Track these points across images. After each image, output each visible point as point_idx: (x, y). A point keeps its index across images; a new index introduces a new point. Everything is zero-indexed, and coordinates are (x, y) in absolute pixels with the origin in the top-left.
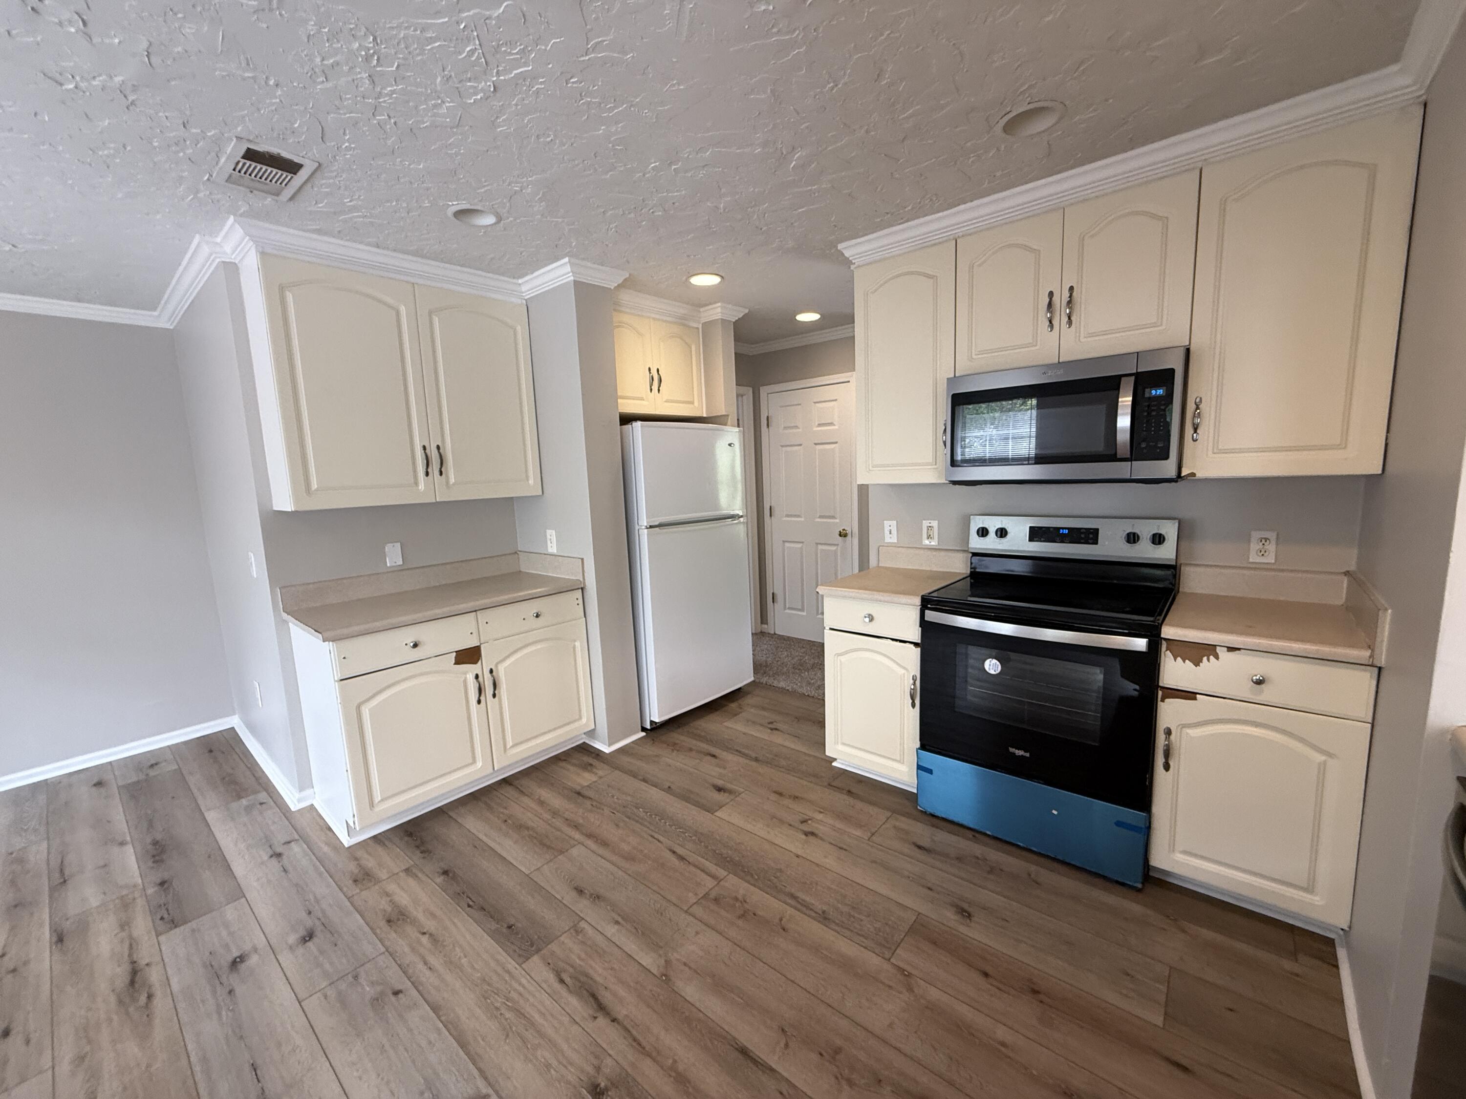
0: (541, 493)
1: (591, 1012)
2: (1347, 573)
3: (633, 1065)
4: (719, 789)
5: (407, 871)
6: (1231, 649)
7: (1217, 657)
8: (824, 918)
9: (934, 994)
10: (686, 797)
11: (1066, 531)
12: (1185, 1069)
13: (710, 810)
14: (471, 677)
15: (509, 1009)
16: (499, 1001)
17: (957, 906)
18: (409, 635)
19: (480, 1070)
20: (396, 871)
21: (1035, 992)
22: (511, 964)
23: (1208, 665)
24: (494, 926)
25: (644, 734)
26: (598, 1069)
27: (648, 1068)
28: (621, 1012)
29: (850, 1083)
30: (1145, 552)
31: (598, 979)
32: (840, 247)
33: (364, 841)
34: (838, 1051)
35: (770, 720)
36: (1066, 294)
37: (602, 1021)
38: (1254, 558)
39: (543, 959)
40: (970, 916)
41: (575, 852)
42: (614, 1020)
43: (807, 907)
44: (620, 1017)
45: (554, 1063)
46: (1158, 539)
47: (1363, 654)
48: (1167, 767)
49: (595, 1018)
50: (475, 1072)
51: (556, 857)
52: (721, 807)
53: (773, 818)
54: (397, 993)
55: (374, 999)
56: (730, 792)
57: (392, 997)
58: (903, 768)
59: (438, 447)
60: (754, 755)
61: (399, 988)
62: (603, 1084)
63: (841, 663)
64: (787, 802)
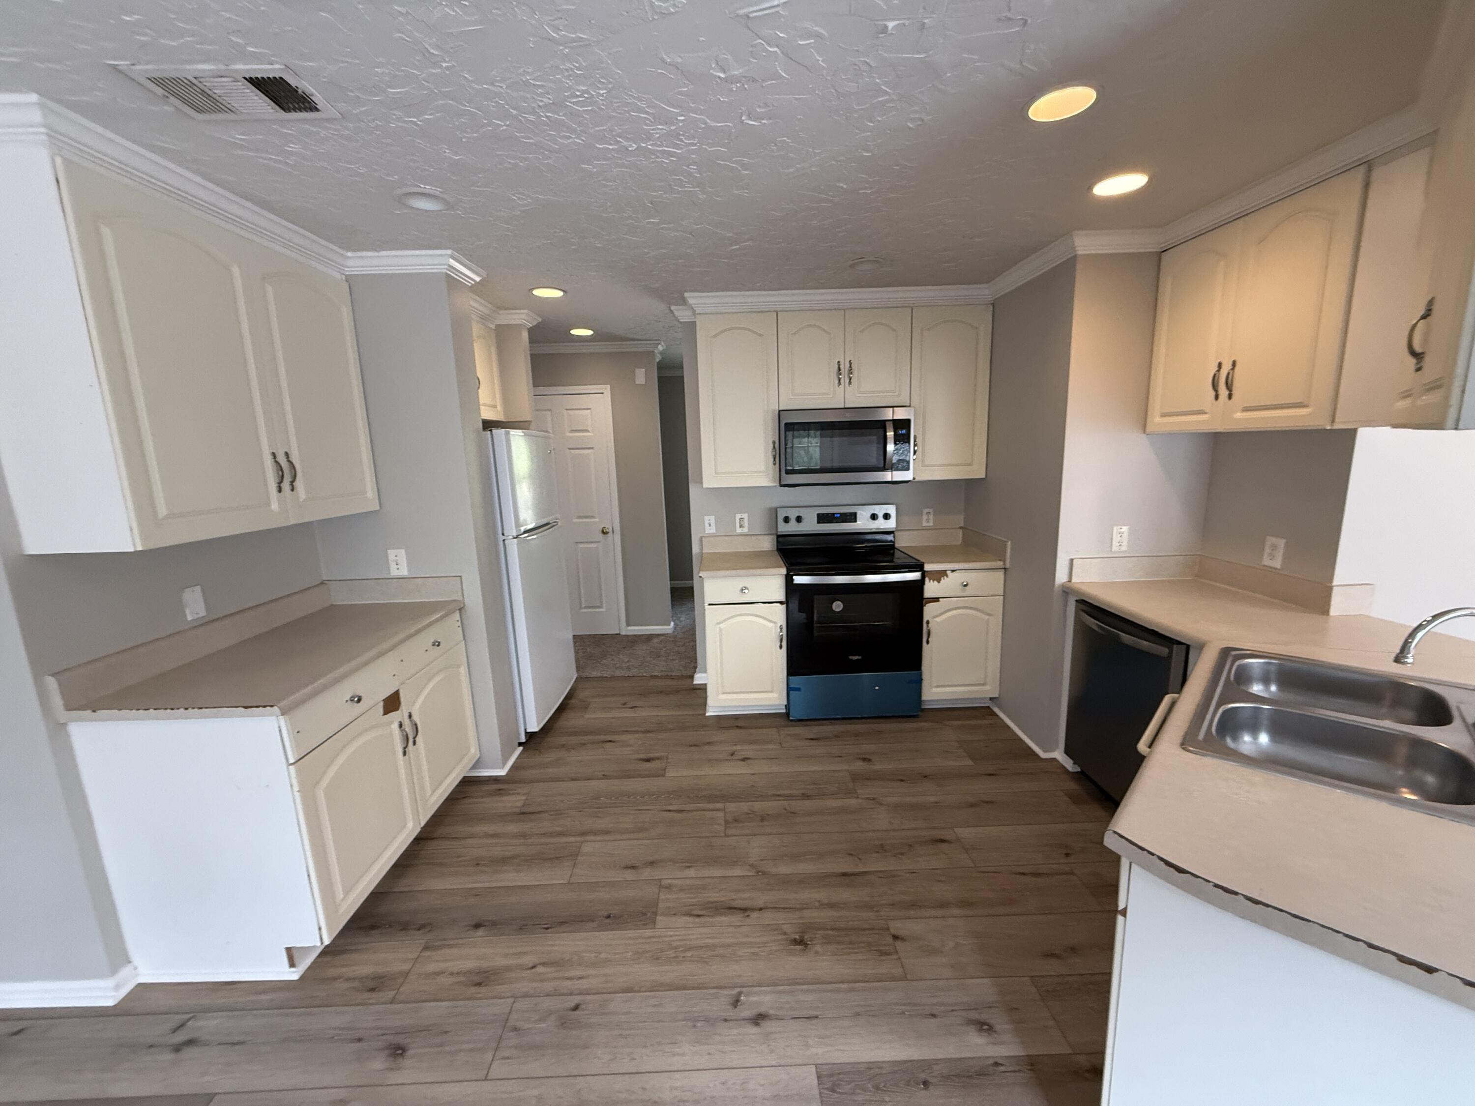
0: (378, 508)
1: (742, 915)
2: (960, 528)
3: (801, 918)
4: (648, 760)
5: (426, 948)
6: (953, 571)
7: (947, 576)
8: (806, 797)
9: (892, 800)
10: (628, 775)
11: (839, 515)
12: (993, 775)
13: (661, 773)
14: (395, 726)
15: (684, 951)
16: (671, 953)
17: (860, 759)
18: (346, 690)
19: (716, 988)
20: (415, 955)
21: (925, 777)
22: (648, 933)
23: (944, 581)
24: (595, 924)
25: (521, 748)
26: (785, 933)
27: (807, 913)
28: (760, 903)
29: (902, 854)
30: (882, 524)
31: (723, 899)
32: (686, 295)
33: (313, 963)
34: (882, 846)
35: (623, 702)
36: (848, 365)
37: (754, 915)
38: (925, 524)
39: (665, 915)
40: (870, 760)
41: (587, 848)
42: (761, 909)
43: (793, 796)
44: (762, 906)
45: (757, 950)
46: (887, 516)
47: (1000, 564)
48: (928, 642)
49: (749, 916)
50: (715, 991)
51: (576, 860)
52: (665, 770)
53: (710, 760)
54: (576, 1008)
55: (562, 1024)
56: (658, 759)
57: (575, 1012)
58: (775, 695)
59: (287, 454)
60: (642, 729)
61: (573, 1004)
62: (797, 937)
63: (721, 630)
64: (706, 748)
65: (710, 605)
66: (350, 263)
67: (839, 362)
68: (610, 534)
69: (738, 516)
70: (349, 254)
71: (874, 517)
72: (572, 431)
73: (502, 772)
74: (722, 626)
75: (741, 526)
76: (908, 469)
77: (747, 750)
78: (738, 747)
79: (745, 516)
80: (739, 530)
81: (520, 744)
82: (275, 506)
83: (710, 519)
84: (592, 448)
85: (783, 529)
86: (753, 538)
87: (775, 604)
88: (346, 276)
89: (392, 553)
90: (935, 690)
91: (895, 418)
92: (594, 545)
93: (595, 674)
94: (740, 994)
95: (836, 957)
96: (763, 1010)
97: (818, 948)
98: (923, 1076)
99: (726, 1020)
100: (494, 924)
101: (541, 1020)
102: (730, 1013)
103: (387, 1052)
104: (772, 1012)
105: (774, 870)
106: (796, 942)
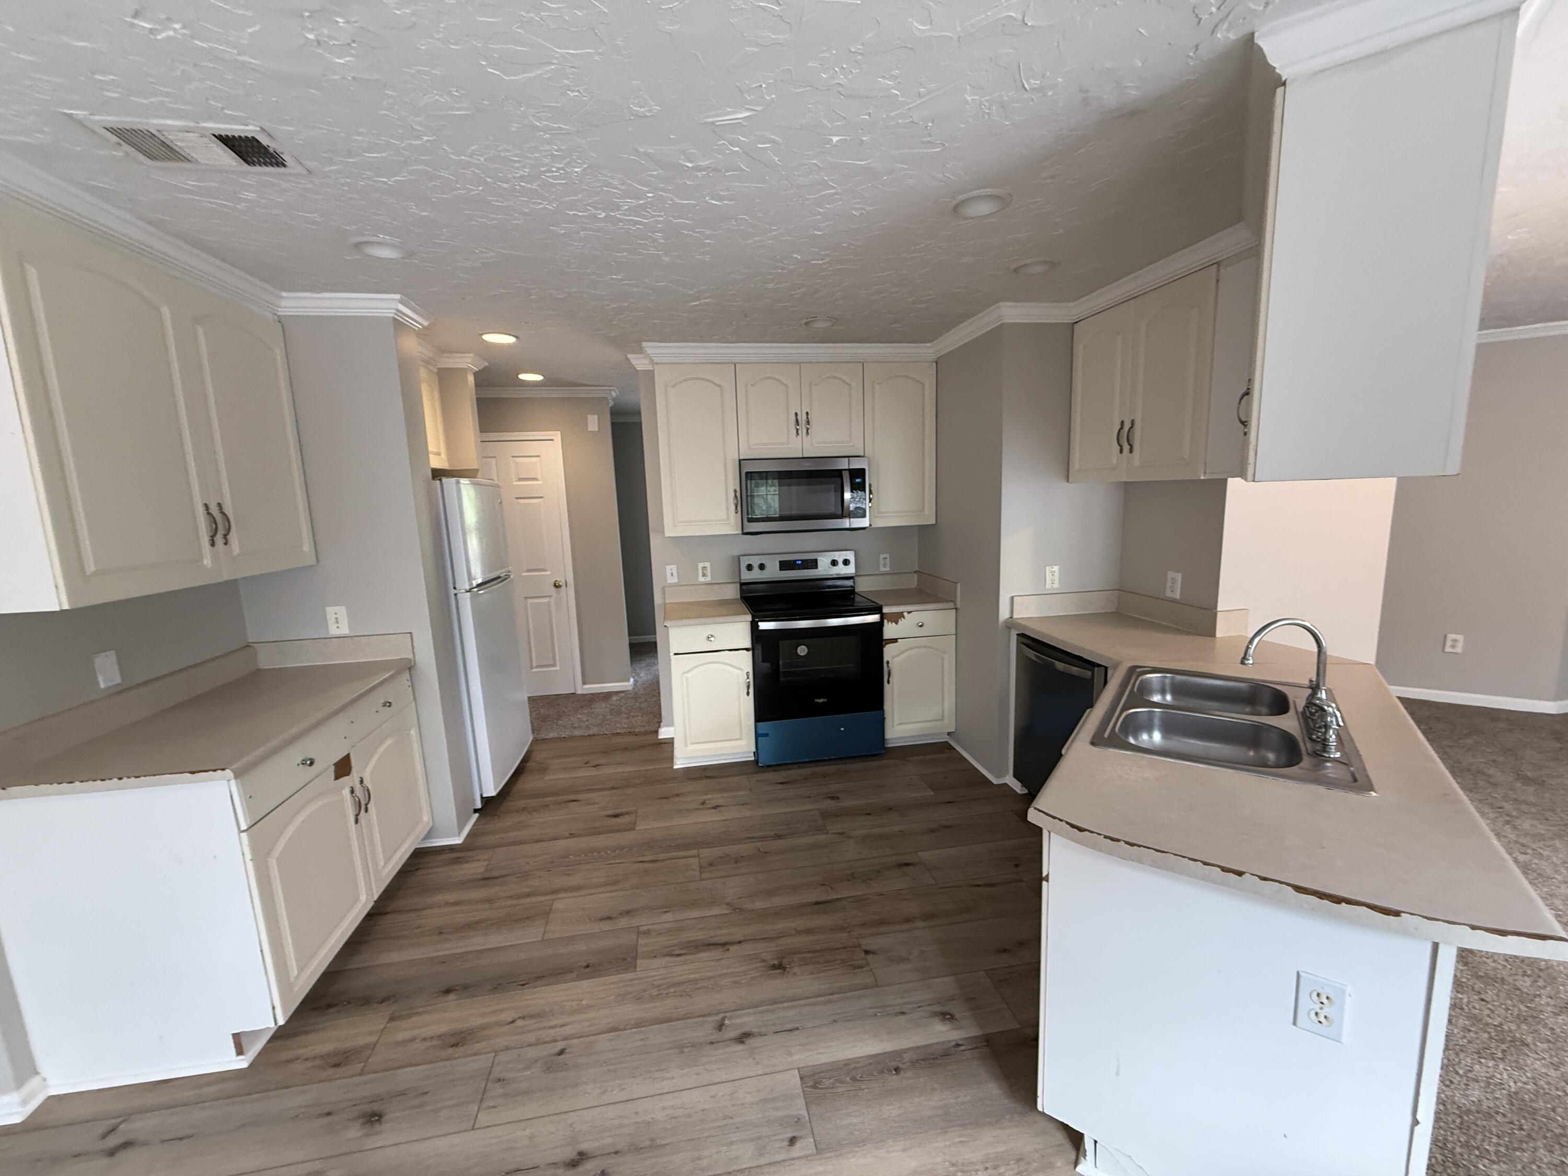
0: (314, 563)
1: (722, 950)
2: (915, 572)
3: (778, 946)
4: (616, 816)
5: (392, 1019)
6: (909, 612)
7: (904, 618)
8: (779, 837)
9: (860, 832)
10: (596, 832)
11: (800, 562)
12: (951, 802)
13: (631, 828)
14: (346, 792)
15: (669, 987)
16: (655, 992)
17: (829, 797)
19: (699, 1016)
20: (382, 1026)
21: (890, 809)
22: (629, 976)
23: (902, 622)
24: (574, 975)
25: (477, 815)
26: (764, 961)
27: (783, 941)
28: (739, 937)
29: (871, 879)
30: (842, 570)
31: (701, 938)
32: (644, 344)
34: (852, 874)
35: (585, 761)
36: (805, 416)
37: (733, 948)
38: (882, 569)
39: (643, 958)
40: (838, 798)
41: (558, 905)
42: (740, 942)
43: (765, 837)
44: (742, 939)
45: (738, 979)
46: (846, 562)
47: (951, 605)
48: (888, 682)
49: (728, 950)
50: (700, 1019)
51: (548, 917)
52: (635, 824)
53: (680, 811)
54: (561, 1052)
55: (549, 1068)
56: (627, 813)
57: (562, 1057)
58: (743, 743)
59: (219, 505)
60: (608, 786)
61: (558, 1049)
62: (776, 962)
63: (687, 679)
64: (677, 799)
65: (675, 654)
66: (284, 303)
67: (796, 414)
68: (564, 586)
69: (701, 565)
70: (284, 294)
71: (834, 563)
72: (520, 479)
73: (458, 841)
74: (689, 675)
75: (704, 575)
76: (864, 516)
77: (717, 798)
78: (709, 796)
79: (707, 565)
80: (702, 579)
81: (476, 811)
82: (207, 562)
83: (671, 569)
84: (541, 497)
85: (747, 576)
86: (716, 586)
87: (741, 651)
88: (279, 316)
89: (331, 611)
90: (898, 728)
91: (851, 467)
92: (546, 600)
93: (551, 735)
94: (724, 1019)
95: (814, 975)
96: (746, 1029)
97: (796, 970)
98: (894, 1064)
99: (712, 1043)
100: (466, 987)
101: (528, 1068)
102: (715, 1036)
103: (361, 1120)
104: (755, 1030)
105: (750, 906)
106: (774, 967)
